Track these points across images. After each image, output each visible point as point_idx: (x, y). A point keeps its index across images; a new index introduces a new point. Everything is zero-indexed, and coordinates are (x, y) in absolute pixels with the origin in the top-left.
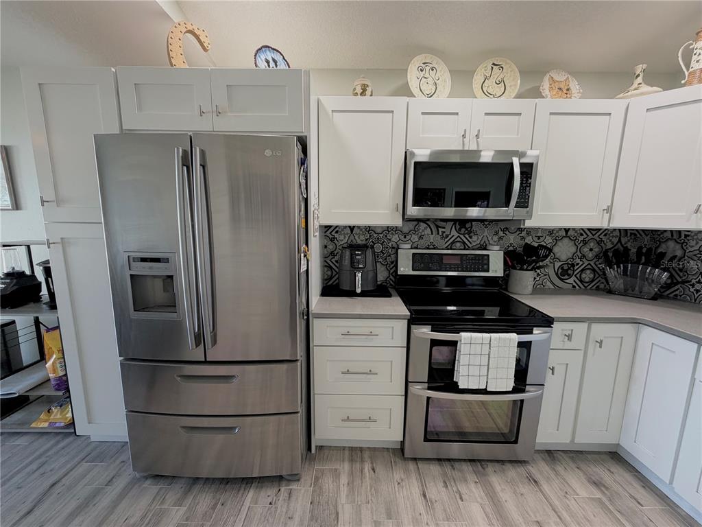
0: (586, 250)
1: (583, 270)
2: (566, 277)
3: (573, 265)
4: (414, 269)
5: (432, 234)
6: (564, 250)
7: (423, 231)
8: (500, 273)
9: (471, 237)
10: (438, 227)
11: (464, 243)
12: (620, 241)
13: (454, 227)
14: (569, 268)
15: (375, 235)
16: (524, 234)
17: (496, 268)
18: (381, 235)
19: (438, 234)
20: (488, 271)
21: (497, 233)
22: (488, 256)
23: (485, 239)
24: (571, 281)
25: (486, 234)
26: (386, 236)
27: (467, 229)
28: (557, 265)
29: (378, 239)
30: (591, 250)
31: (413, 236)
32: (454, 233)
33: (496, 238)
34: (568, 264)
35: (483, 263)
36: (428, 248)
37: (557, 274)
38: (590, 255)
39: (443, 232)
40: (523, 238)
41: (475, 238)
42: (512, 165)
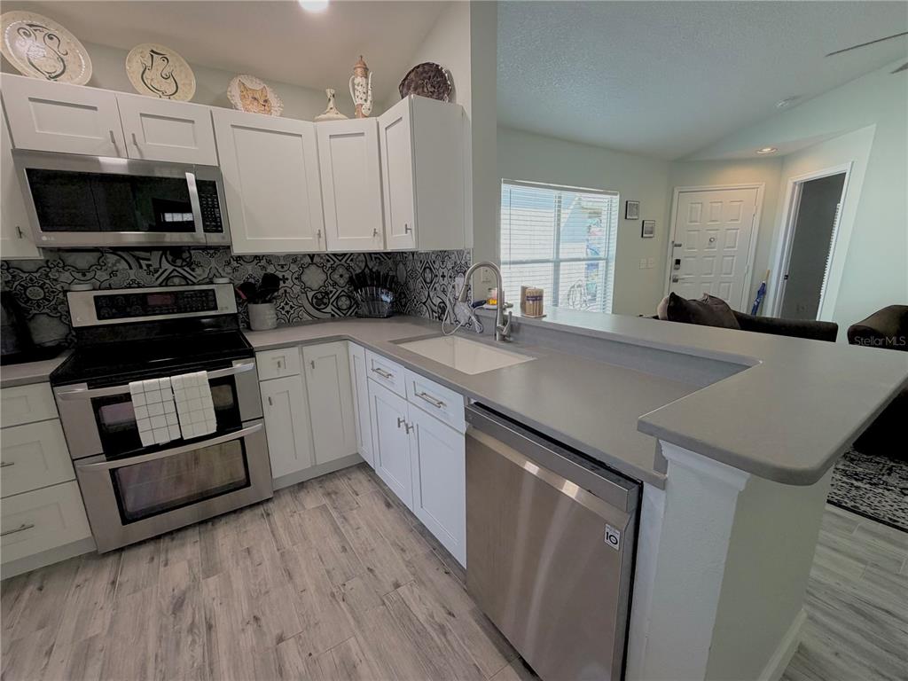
0: (336, 276)
1: (338, 298)
2: (323, 306)
3: (327, 294)
4: (100, 318)
5: (131, 268)
6: (315, 278)
7: (114, 265)
8: (233, 309)
9: (193, 270)
10: (138, 259)
11: (185, 278)
12: (366, 265)
13: (164, 259)
14: (324, 297)
15: (24, 275)
16: (263, 263)
17: (227, 302)
18: (37, 275)
19: (141, 267)
20: (217, 309)
21: (229, 263)
22: (213, 290)
23: (214, 271)
24: (328, 309)
25: (213, 264)
26: (47, 275)
27: (184, 260)
28: (310, 295)
29: (31, 279)
30: (341, 276)
31: (99, 273)
32: (165, 265)
33: (228, 270)
34: (321, 292)
35: (208, 299)
36: (130, 287)
37: (312, 304)
38: (342, 282)
39: (148, 266)
40: (263, 268)
41: (199, 271)
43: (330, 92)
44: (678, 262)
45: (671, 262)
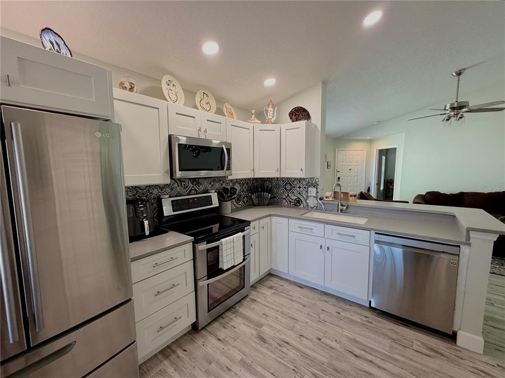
0: (244, 188)
1: (244, 197)
2: (239, 202)
3: (240, 195)
4: (174, 211)
5: (178, 186)
7: (173, 185)
8: (217, 205)
9: (199, 186)
10: (181, 182)
11: (196, 190)
13: (190, 182)
14: (239, 197)
15: (140, 191)
17: (215, 203)
18: (145, 191)
19: (182, 186)
20: (212, 204)
21: (211, 183)
22: (211, 196)
23: (206, 186)
24: (241, 203)
25: (206, 184)
26: (149, 191)
27: (196, 182)
28: (235, 197)
29: (143, 193)
31: (167, 189)
32: (190, 185)
33: (211, 186)
35: (209, 200)
36: (177, 196)
37: (236, 201)
38: (245, 190)
39: (184, 185)
40: (222, 184)
41: (201, 187)
42: (223, 148)
43: (253, 111)
44: (339, 178)
45: (336, 178)
